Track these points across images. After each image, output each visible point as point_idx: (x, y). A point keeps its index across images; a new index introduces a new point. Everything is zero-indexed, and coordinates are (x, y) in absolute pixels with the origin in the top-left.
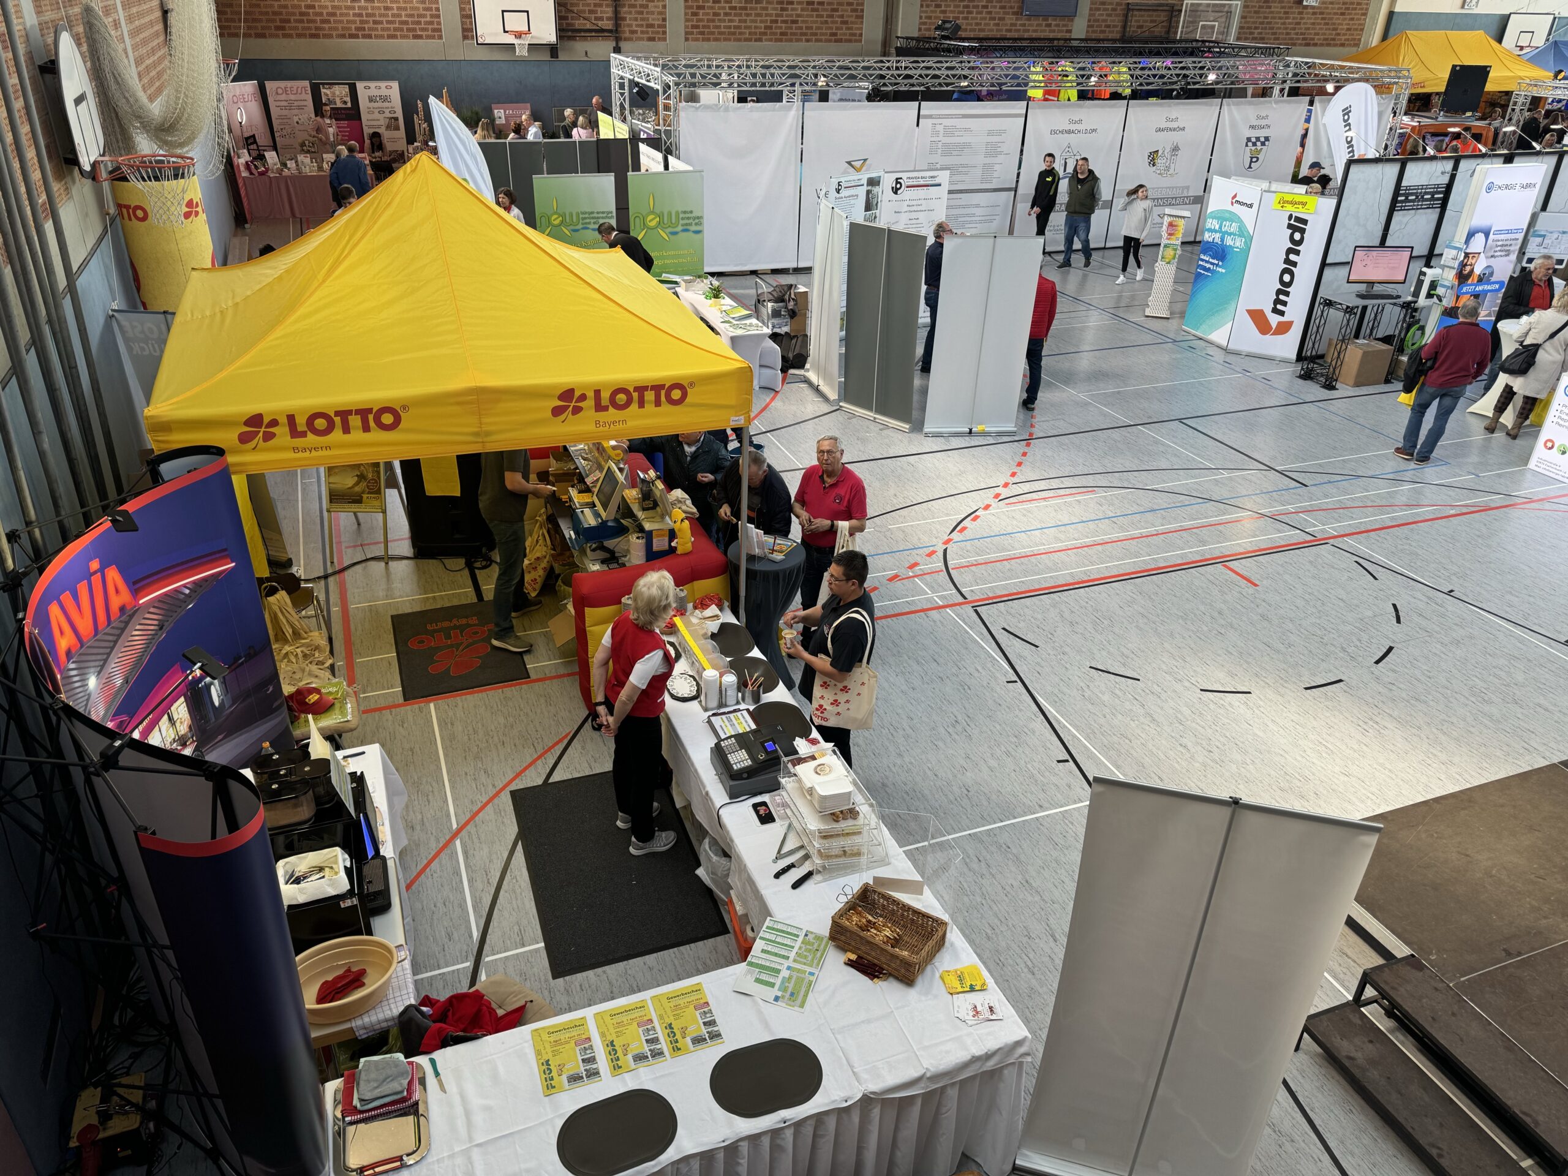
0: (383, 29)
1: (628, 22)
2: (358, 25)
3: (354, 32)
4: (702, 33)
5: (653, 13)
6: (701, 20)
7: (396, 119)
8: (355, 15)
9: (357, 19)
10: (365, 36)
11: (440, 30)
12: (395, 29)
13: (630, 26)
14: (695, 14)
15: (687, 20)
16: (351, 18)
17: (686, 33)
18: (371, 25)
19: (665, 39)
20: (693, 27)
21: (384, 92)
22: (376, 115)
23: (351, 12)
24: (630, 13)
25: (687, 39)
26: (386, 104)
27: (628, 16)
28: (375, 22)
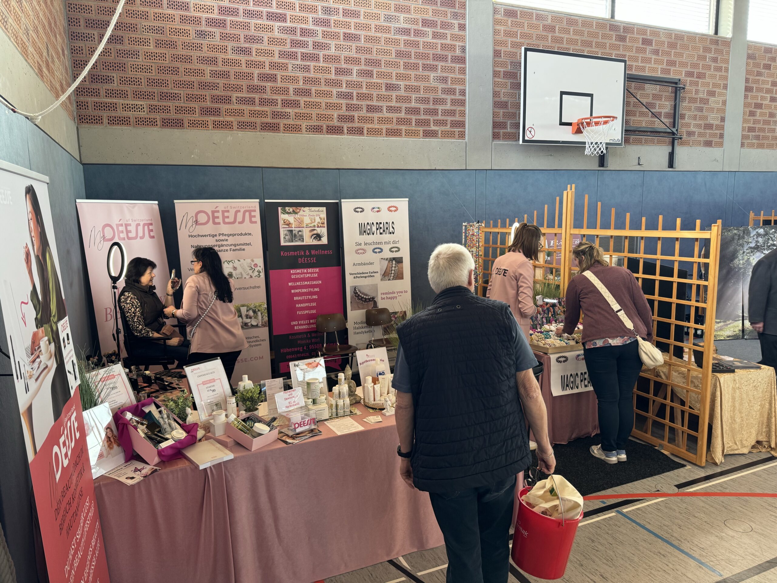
0: (381, 121)
1: (686, 120)
2: (344, 112)
3: (336, 123)
4: (757, 137)
5: (712, 110)
6: (758, 122)
7: (399, 261)
8: (340, 95)
9: (344, 102)
10: (352, 131)
11: (461, 124)
12: (400, 121)
13: (688, 125)
14: (752, 114)
15: (745, 121)
16: (334, 100)
17: (744, 137)
18: (364, 113)
19: (721, 144)
20: (751, 129)
21: (385, 217)
22: (370, 256)
23: (335, 91)
24: (690, 109)
25: (742, 145)
26: (386, 237)
27: (688, 113)
28: (370, 109)
